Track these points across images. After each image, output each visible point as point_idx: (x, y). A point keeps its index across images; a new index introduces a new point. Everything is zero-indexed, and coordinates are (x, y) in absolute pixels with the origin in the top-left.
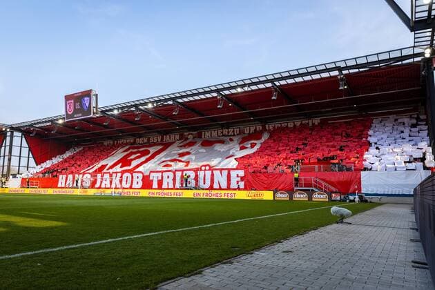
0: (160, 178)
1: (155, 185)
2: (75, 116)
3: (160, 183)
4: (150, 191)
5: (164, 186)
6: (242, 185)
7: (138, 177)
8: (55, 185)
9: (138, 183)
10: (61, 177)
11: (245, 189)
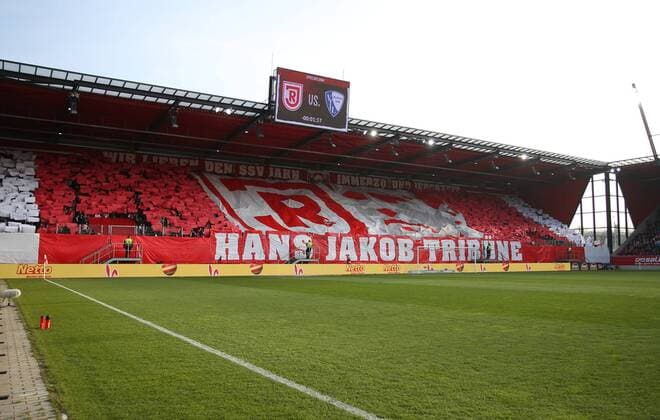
0: (438, 247)
1: (433, 257)
2: (305, 118)
3: (439, 255)
4: (426, 265)
5: (445, 258)
6: (520, 257)
7: (406, 245)
8: (207, 258)
9: (406, 253)
10: (220, 237)
11: (524, 261)
